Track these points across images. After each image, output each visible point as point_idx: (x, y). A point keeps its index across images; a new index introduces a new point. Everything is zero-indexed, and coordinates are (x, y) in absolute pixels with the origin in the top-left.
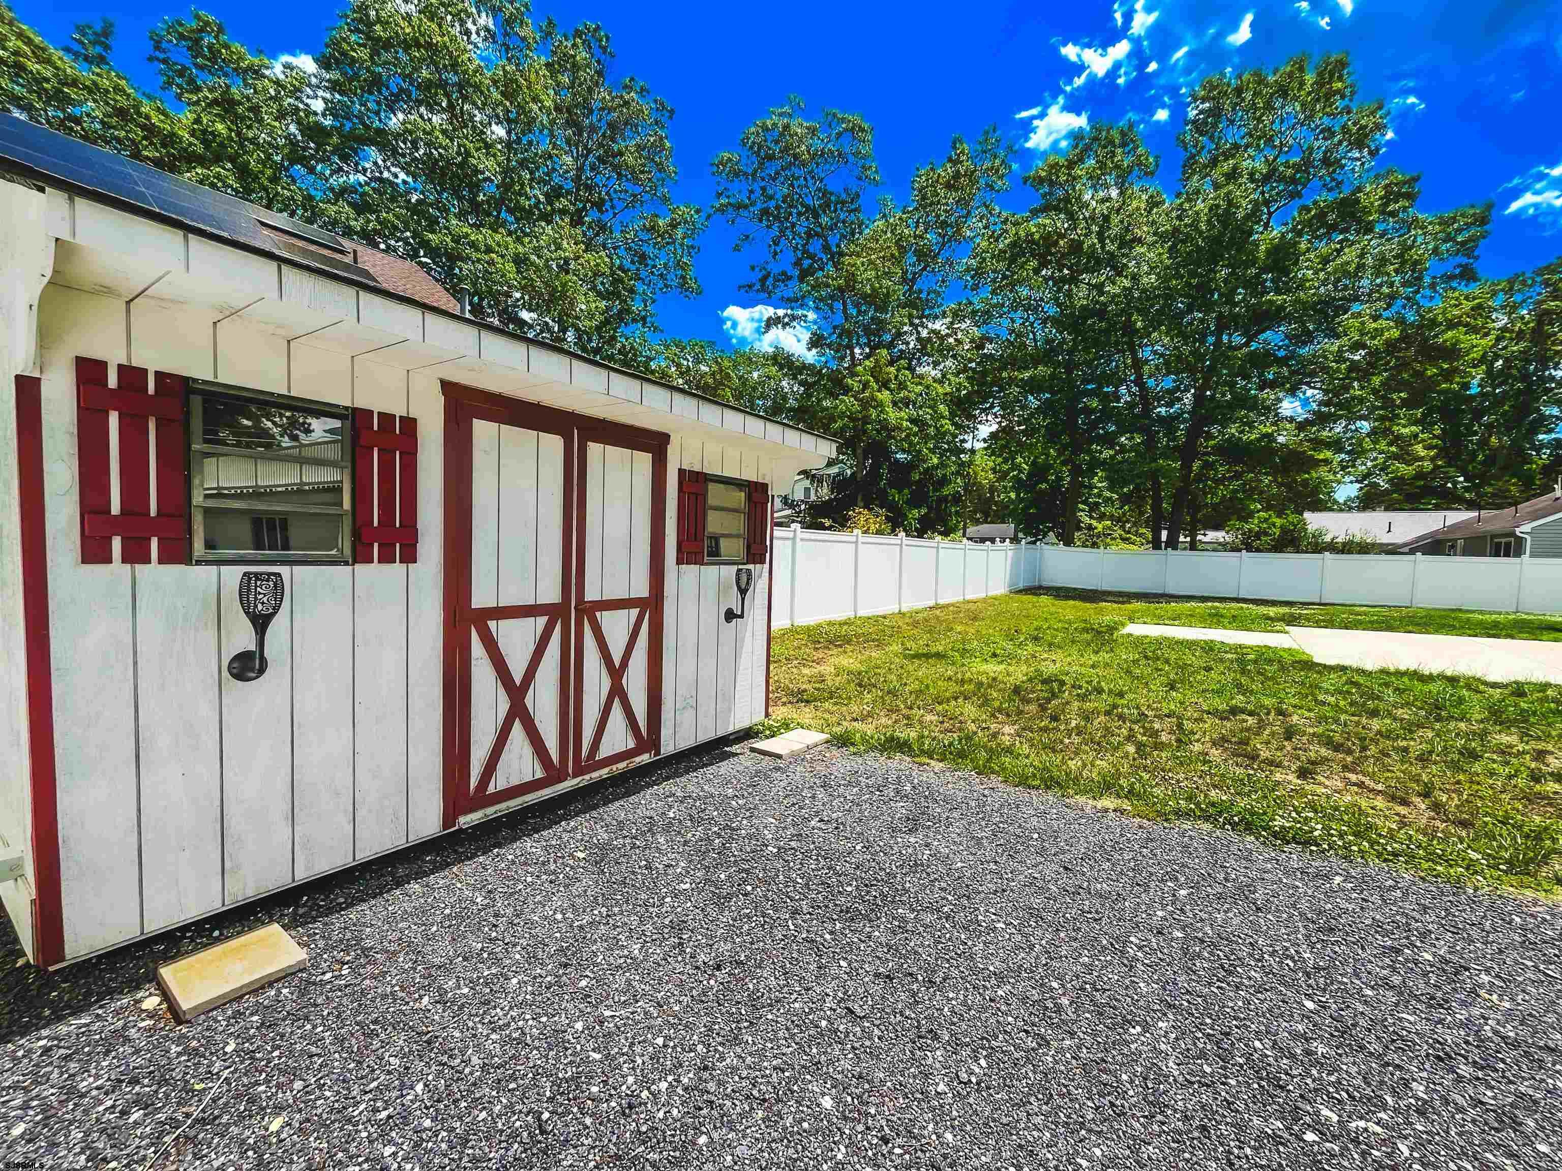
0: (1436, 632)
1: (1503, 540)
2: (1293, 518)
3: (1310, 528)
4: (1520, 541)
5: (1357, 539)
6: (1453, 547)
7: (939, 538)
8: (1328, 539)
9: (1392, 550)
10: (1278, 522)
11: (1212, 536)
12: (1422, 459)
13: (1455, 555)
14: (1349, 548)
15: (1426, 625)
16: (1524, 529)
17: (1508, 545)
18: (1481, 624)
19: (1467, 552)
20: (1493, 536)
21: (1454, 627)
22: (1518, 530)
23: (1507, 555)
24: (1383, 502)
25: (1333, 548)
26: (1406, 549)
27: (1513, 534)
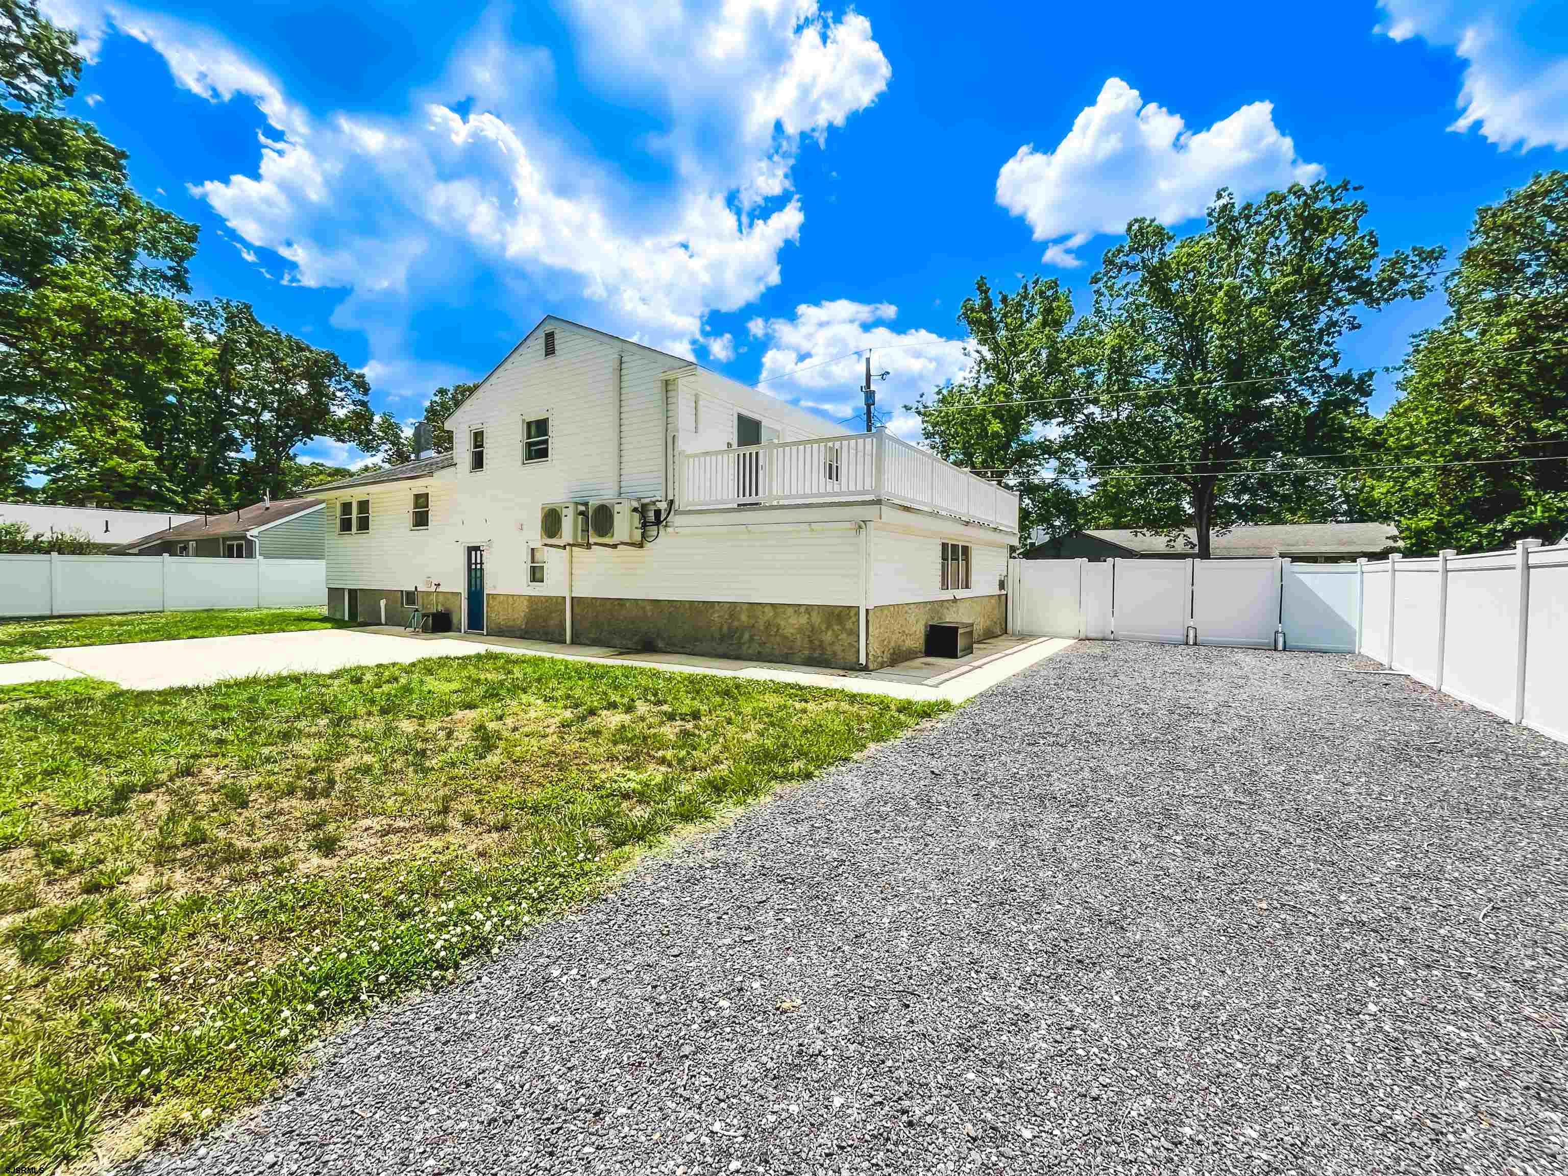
1: (235, 543)
4: (250, 543)
5: (67, 538)
6: (185, 548)
8: (29, 537)
9: (121, 551)
12: (144, 458)
13: (187, 555)
14: (60, 547)
16: (253, 532)
17: (240, 547)
18: (248, 620)
19: (198, 553)
20: (225, 539)
22: (248, 534)
23: (240, 556)
24: (93, 497)
25: (35, 547)
26: (136, 551)
27: (244, 538)
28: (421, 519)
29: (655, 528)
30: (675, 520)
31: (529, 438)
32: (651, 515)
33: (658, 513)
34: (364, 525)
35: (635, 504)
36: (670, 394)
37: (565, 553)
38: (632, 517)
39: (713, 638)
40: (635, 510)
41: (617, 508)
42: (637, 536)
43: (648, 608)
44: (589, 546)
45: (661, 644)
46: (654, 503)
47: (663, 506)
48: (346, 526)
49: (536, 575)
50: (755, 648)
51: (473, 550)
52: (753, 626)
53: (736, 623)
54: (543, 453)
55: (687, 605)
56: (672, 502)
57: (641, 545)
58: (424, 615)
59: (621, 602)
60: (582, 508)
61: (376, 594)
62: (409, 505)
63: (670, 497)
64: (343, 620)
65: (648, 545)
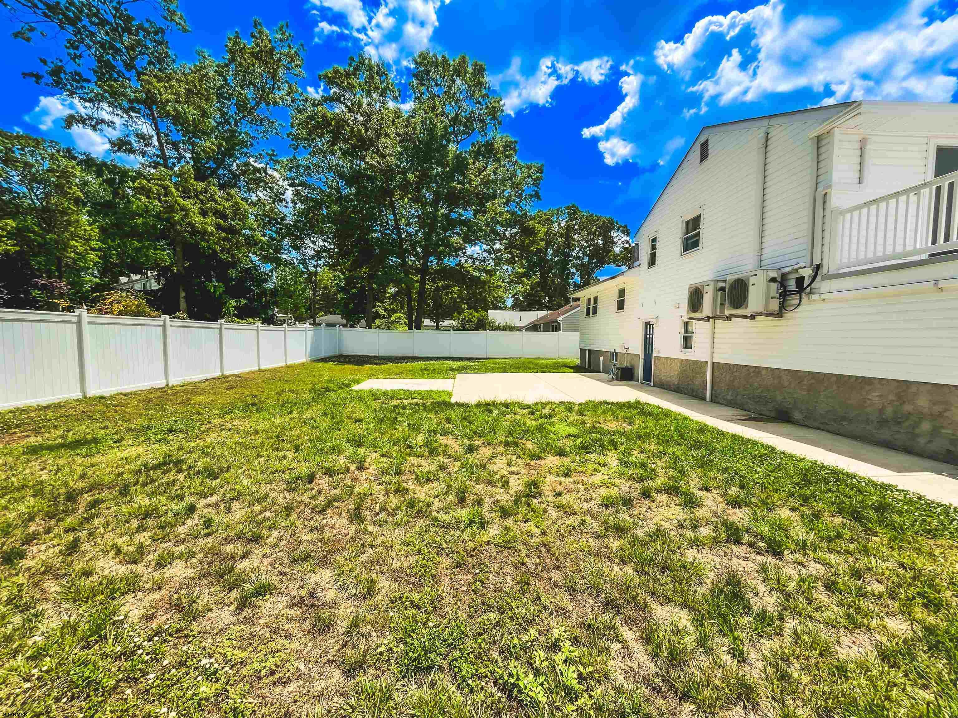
0: (523, 372)
2: (483, 313)
3: (490, 318)
4: (559, 324)
5: (508, 324)
7: (258, 324)
8: (497, 324)
10: (477, 315)
11: (447, 322)
14: (505, 328)
15: (519, 368)
17: (555, 326)
20: (552, 323)
21: (530, 368)
22: (559, 319)
23: (555, 331)
25: (498, 328)
27: (557, 321)
28: (621, 306)
29: (798, 296)
30: (822, 286)
31: (687, 232)
32: (792, 285)
33: (800, 281)
34: (595, 312)
35: (773, 274)
36: (822, 150)
37: (707, 326)
38: (768, 289)
39: (868, 421)
40: (773, 280)
41: (752, 280)
42: (774, 306)
43: (785, 377)
44: (729, 318)
45: (797, 415)
46: (796, 271)
47: (807, 273)
48: (588, 313)
49: (687, 342)
50: (938, 445)
51: (648, 324)
52: (940, 415)
53: (908, 408)
54: (696, 244)
55: (834, 379)
56: (818, 267)
57: (779, 315)
58: (618, 369)
59: (757, 370)
60: (721, 284)
61: (599, 353)
62: (615, 297)
63: (817, 262)
64: (584, 368)
65: (788, 315)
